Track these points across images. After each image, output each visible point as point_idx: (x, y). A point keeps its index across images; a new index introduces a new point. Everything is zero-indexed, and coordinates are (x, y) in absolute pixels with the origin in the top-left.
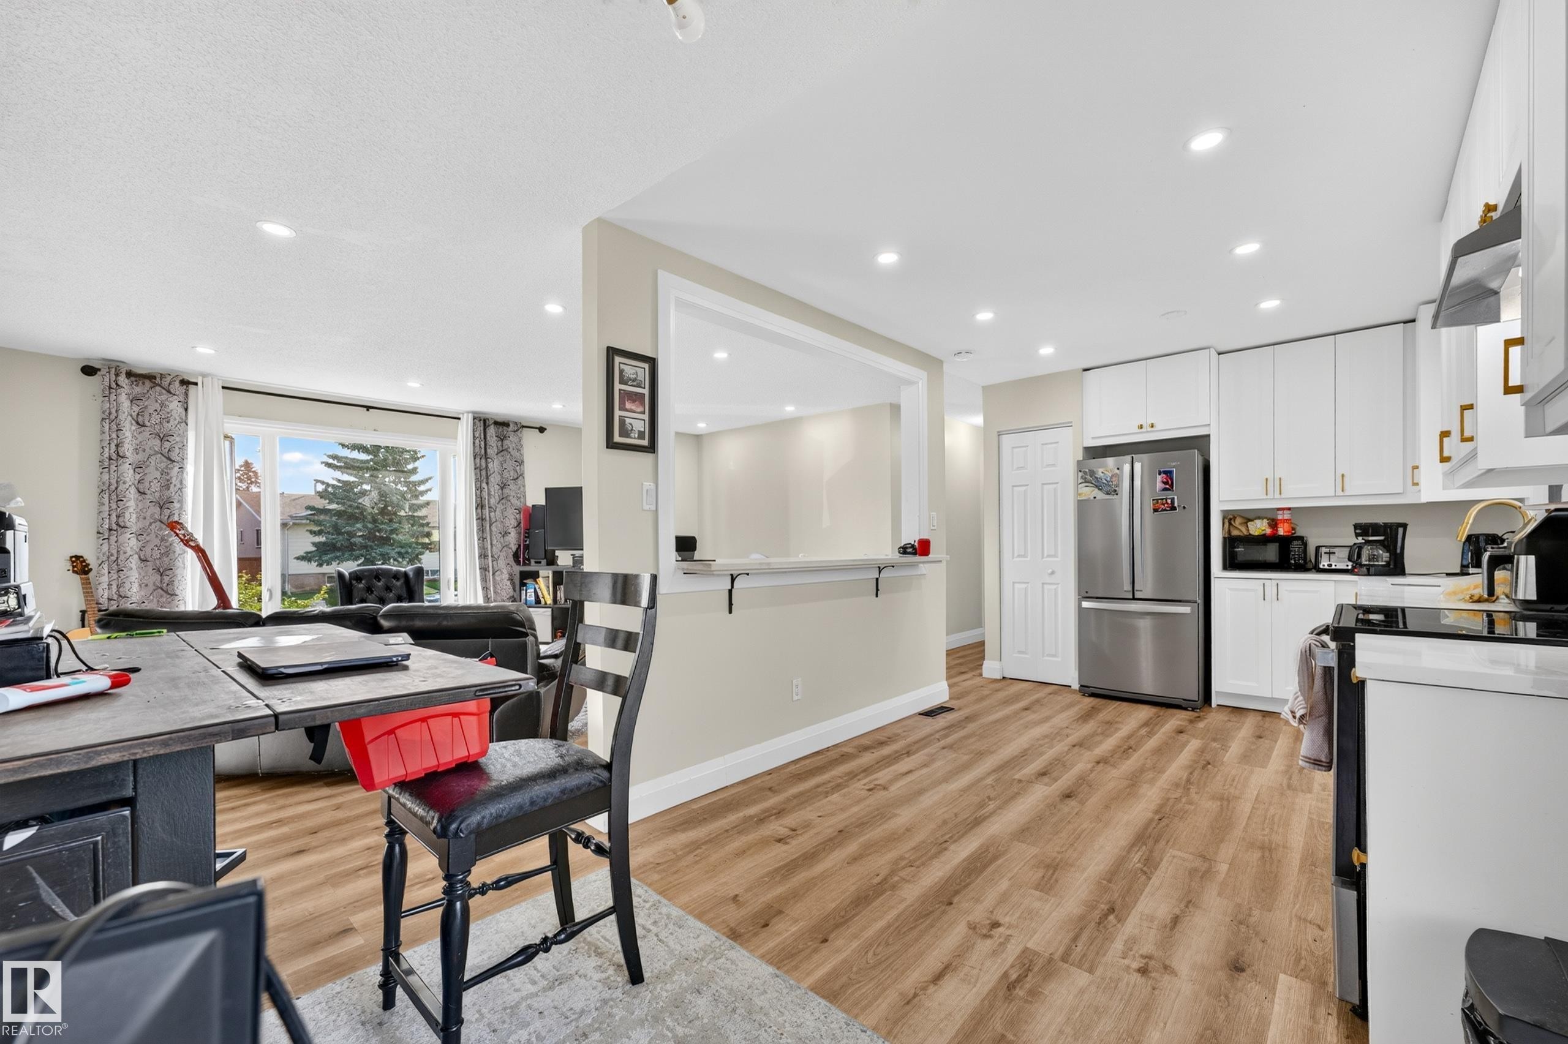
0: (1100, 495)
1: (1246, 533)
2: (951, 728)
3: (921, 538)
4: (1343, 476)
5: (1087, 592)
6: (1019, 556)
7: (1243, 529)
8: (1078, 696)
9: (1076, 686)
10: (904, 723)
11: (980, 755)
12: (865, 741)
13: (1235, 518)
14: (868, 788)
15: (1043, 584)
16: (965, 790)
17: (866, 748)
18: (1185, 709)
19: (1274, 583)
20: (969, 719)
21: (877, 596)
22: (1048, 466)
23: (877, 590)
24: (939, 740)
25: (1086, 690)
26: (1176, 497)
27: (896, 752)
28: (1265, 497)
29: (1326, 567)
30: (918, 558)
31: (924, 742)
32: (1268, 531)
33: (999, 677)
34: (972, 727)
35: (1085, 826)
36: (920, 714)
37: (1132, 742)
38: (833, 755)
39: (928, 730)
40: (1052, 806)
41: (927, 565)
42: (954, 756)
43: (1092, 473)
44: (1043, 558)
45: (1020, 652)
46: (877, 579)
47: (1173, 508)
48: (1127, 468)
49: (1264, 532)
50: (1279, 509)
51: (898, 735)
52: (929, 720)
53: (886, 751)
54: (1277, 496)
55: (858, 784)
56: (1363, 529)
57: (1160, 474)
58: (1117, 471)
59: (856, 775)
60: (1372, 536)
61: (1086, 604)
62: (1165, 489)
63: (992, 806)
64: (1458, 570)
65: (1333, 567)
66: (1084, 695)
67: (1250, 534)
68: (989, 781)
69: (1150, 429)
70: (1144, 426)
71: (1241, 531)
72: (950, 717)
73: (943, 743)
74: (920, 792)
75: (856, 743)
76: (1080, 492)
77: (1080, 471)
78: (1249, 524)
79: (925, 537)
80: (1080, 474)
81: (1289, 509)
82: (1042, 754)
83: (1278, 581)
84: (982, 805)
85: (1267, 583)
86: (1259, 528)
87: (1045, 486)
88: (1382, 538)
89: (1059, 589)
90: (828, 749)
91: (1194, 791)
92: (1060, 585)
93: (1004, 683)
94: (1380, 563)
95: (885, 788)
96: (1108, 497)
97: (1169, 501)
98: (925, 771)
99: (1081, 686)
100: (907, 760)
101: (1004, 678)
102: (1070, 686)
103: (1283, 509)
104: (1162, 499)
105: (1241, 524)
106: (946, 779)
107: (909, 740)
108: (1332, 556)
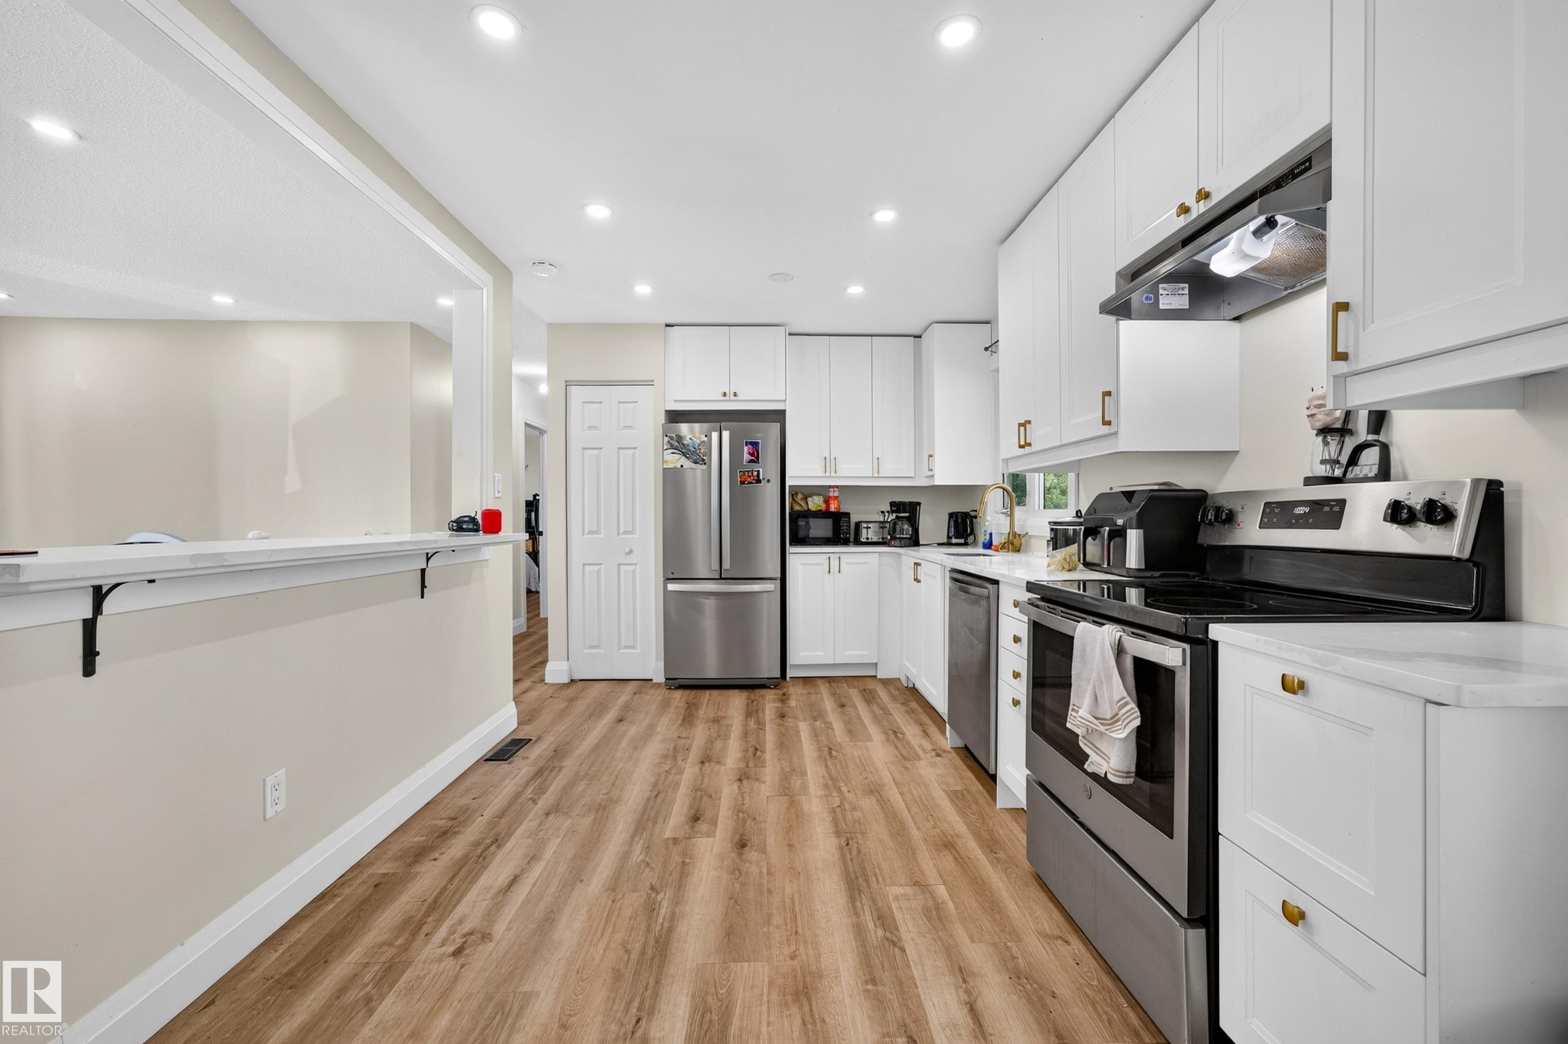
0: (687, 464)
1: (806, 508)
2: (543, 773)
3: (484, 508)
4: (878, 458)
5: (673, 573)
6: (590, 532)
7: (803, 504)
8: (663, 692)
9: (660, 678)
10: (468, 782)
11: (603, 810)
12: (415, 838)
13: (797, 494)
14: (451, 949)
15: (619, 564)
16: (613, 887)
17: (419, 854)
18: (769, 688)
19: (836, 556)
20: (559, 753)
21: (422, 597)
22: (625, 427)
23: (423, 586)
24: (534, 801)
25: (674, 683)
26: (761, 470)
27: (476, 844)
28: (823, 475)
29: (865, 540)
30: (481, 537)
31: (513, 811)
32: (823, 507)
33: (566, 680)
34: (569, 764)
35: (788, 891)
36: (486, 760)
37: (752, 740)
38: (355, 891)
39: (510, 787)
40: (736, 871)
41: (491, 548)
42: (568, 822)
43: (680, 439)
44: (618, 535)
45: (592, 647)
46: (423, 571)
47: (759, 481)
48: (715, 436)
49: (820, 508)
50: (830, 487)
51: (465, 810)
52: (504, 767)
53: (457, 848)
54: (833, 474)
55: (430, 946)
56: (896, 507)
57: (746, 445)
58: (706, 439)
59: (421, 924)
60: (903, 513)
61: (672, 587)
62: (751, 461)
63: (665, 900)
64: (945, 540)
65: (870, 540)
66: (670, 688)
67: (809, 510)
68: (637, 855)
69: (732, 398)
70: (728, 394)
71: (801, 506)
72: (534, 754)
73: (542, 804)
74: (549, 920)
75: (395, 848)
76: (666, 458)
77: (666, 436)
78: (809, 499)
79: (492, 506)
80: (666, 439)
81: (837, 487)
82: (677, 785)
83: (840, 555)
84: (651, 908)
85: (831, 555)
86: (816, 503)
87: (621, 451)
88: (907, 515)
89: (638, 570)
90: (342, 881)
91: (846, 791)
92: (638, 566)
93: (575, 688)
94: (905, 536)
95: (486, 937)
96: (694, 466)
97: (755, 473)
98: (538, 869)
99: (666, 679)
100: (500, 855)
101: (571, 680)
102: (652, 680)
103: (833, 487)
104: (748, 471)
105: (801, 499)
106: (577, 874)
107: (488, 813)
108: (869, 530)
